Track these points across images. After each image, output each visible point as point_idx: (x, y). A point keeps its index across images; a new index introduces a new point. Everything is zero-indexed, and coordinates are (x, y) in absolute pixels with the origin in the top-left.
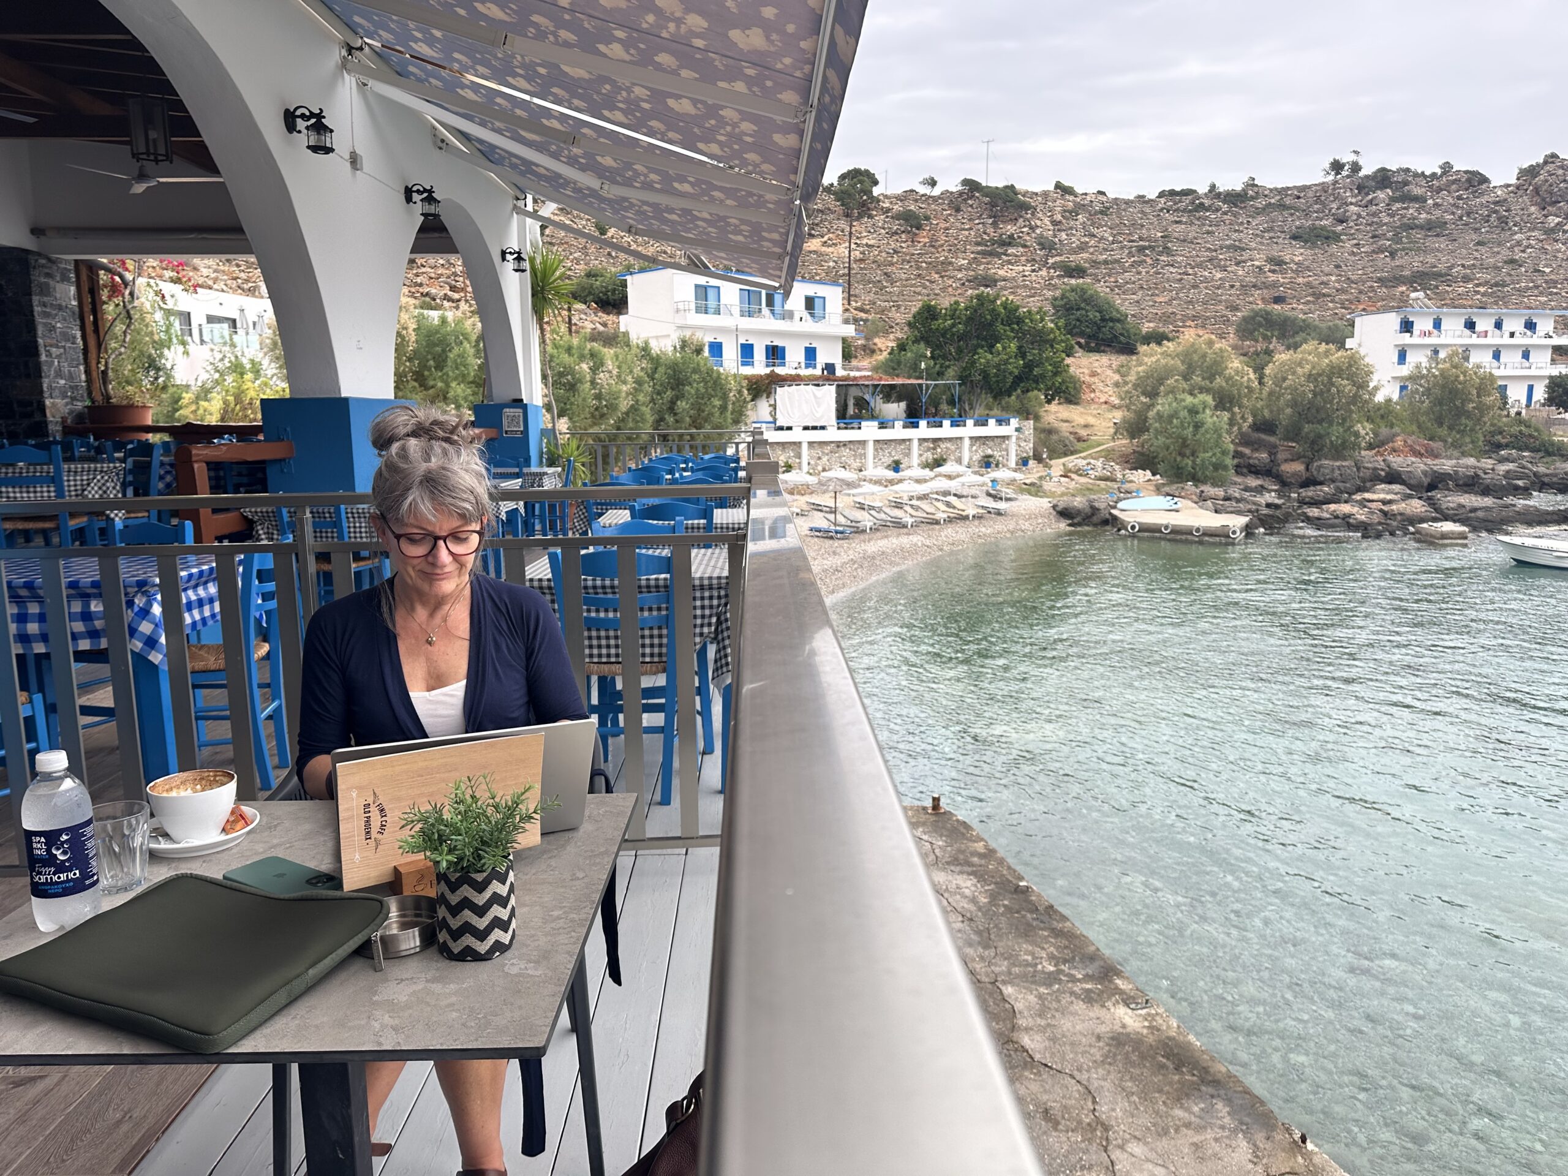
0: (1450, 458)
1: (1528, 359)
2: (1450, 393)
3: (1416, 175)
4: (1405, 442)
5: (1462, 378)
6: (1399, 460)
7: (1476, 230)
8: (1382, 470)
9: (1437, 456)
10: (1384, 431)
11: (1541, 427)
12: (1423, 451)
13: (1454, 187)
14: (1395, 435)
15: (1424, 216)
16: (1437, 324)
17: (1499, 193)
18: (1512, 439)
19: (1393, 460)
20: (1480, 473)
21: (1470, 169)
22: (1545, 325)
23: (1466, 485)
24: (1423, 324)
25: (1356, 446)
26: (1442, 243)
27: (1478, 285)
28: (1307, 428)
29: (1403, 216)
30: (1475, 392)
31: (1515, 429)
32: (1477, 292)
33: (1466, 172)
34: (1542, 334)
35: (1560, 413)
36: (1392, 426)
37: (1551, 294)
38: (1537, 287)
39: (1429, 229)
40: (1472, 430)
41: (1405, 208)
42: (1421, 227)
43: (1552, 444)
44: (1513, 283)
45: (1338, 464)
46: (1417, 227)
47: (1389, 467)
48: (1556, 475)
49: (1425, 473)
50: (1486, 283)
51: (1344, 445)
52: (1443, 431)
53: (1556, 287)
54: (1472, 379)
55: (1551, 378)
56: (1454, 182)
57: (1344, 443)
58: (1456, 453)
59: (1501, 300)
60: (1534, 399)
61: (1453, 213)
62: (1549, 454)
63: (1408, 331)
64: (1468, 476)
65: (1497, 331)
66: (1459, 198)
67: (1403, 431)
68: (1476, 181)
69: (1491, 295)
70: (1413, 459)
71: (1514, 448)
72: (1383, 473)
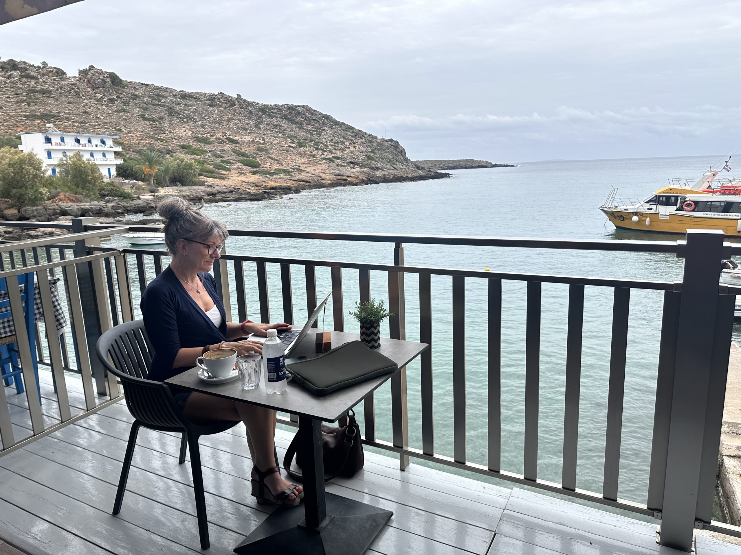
0: (86, 202)
1: (105, 157)
2: (79, 172)
3: (30, 66)
4: (65, 196)
5: (83, 165)
6: (65, 204)
7: (66, 96)
8: (58, 209)
9: (81, 202)
10: (53, 191)
11: (119, 186)
12: (74, 200)
13: (50, 74)
14: (59, 193)
15: (39, 86)
16: (62, 140)
17: (72, 80)
18: (109, 192)
19: (62, 204)
20: (101, 207)
21: (56, 67)
22: (109, 142)
23: (97, 213)
24: (55, 140)
25: (42, 199)
26: (51, 101)
27: (74, 122)
28: (14, 191)
29: (29, 86)
30: (90, 172)
31: (109, 188)
32: (74, 126)
33: (55, 68)
34: (109, 146)
35: (123, 180)
36: (56, 188)
37: (106, 128)
38: (100, 125)
39: (44, 93)
40: (92, 189)
41: (29, 82)
42: (40, 92)
43: (125, 193)
44: (89, 122)
45: (35, 208)
46: (37, 92)
47: (60, 208)
48: (132, 206)
49: (78, 209)
50: (77, 122)
51: (36, 199)
52: (80, 190)
53: (107, 125)
54: (87, 166)
55: (116, 165)
56: (50, 72)
57: (35, 198)
58: (88, 200)
59: (86, 130)
60: (112, 174)
61: (53, 87)
62: (125, 198)
63: (49, 143)
64: (97, 209)
65: (90, 144)
66: (54, 80)
67: (62, 191)
68: (60, 73)
69: (80, 127)
70: (71, 203)
71: (110, 196)
72: (58, 211)
